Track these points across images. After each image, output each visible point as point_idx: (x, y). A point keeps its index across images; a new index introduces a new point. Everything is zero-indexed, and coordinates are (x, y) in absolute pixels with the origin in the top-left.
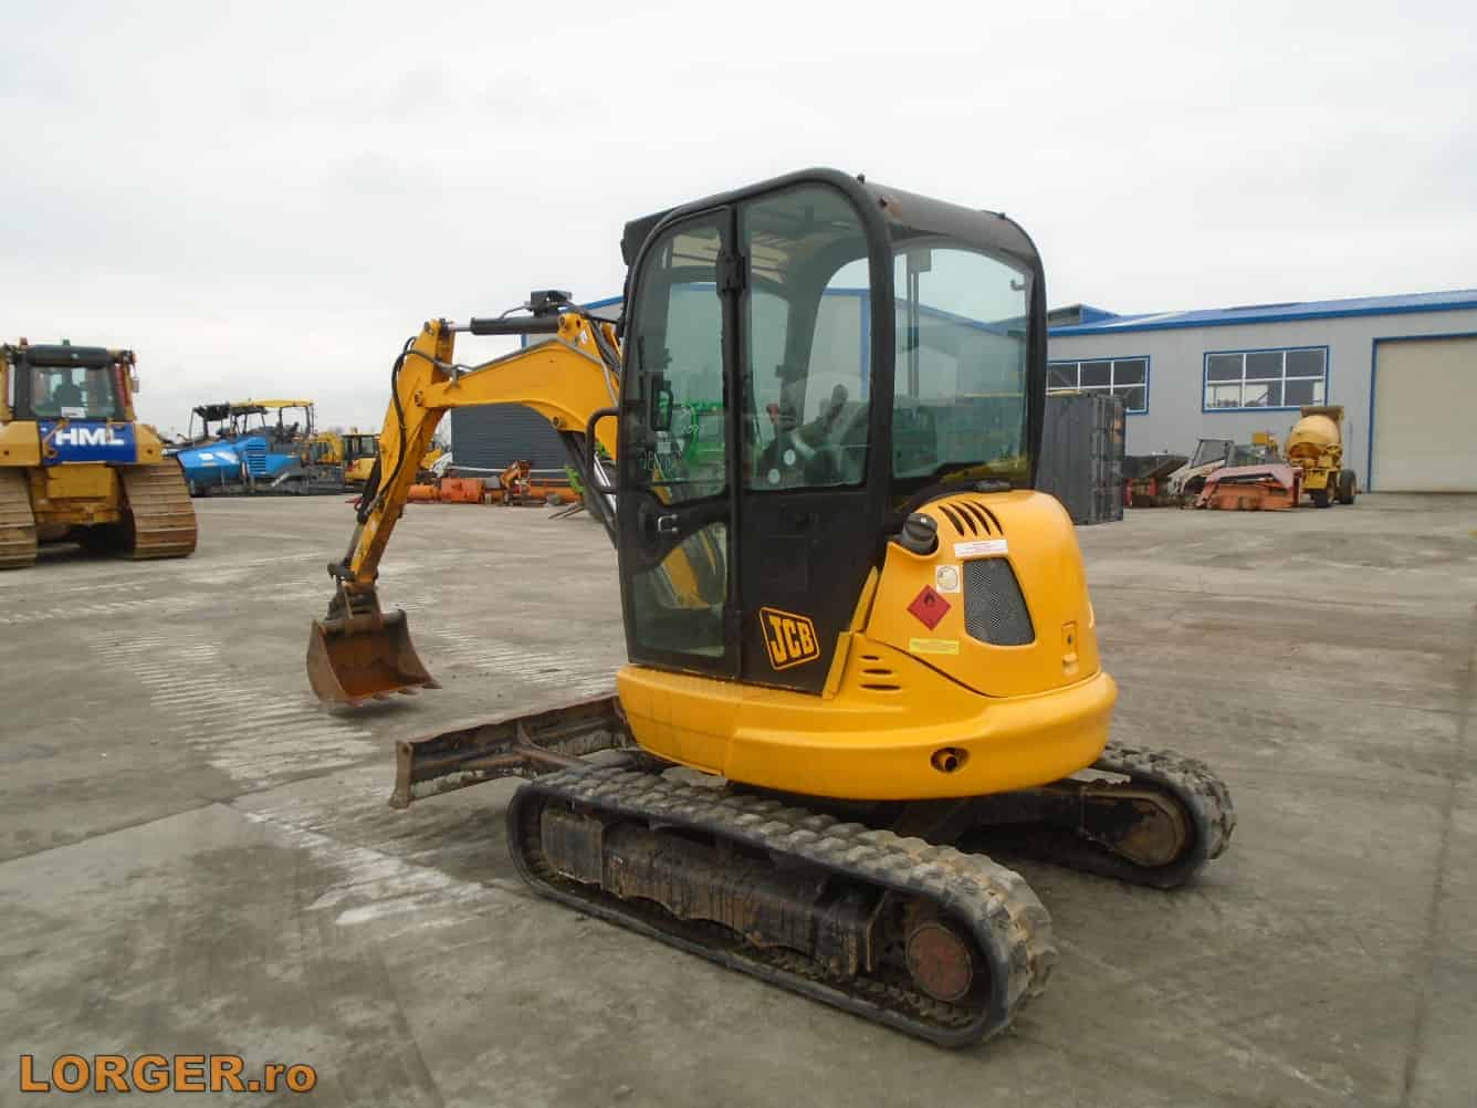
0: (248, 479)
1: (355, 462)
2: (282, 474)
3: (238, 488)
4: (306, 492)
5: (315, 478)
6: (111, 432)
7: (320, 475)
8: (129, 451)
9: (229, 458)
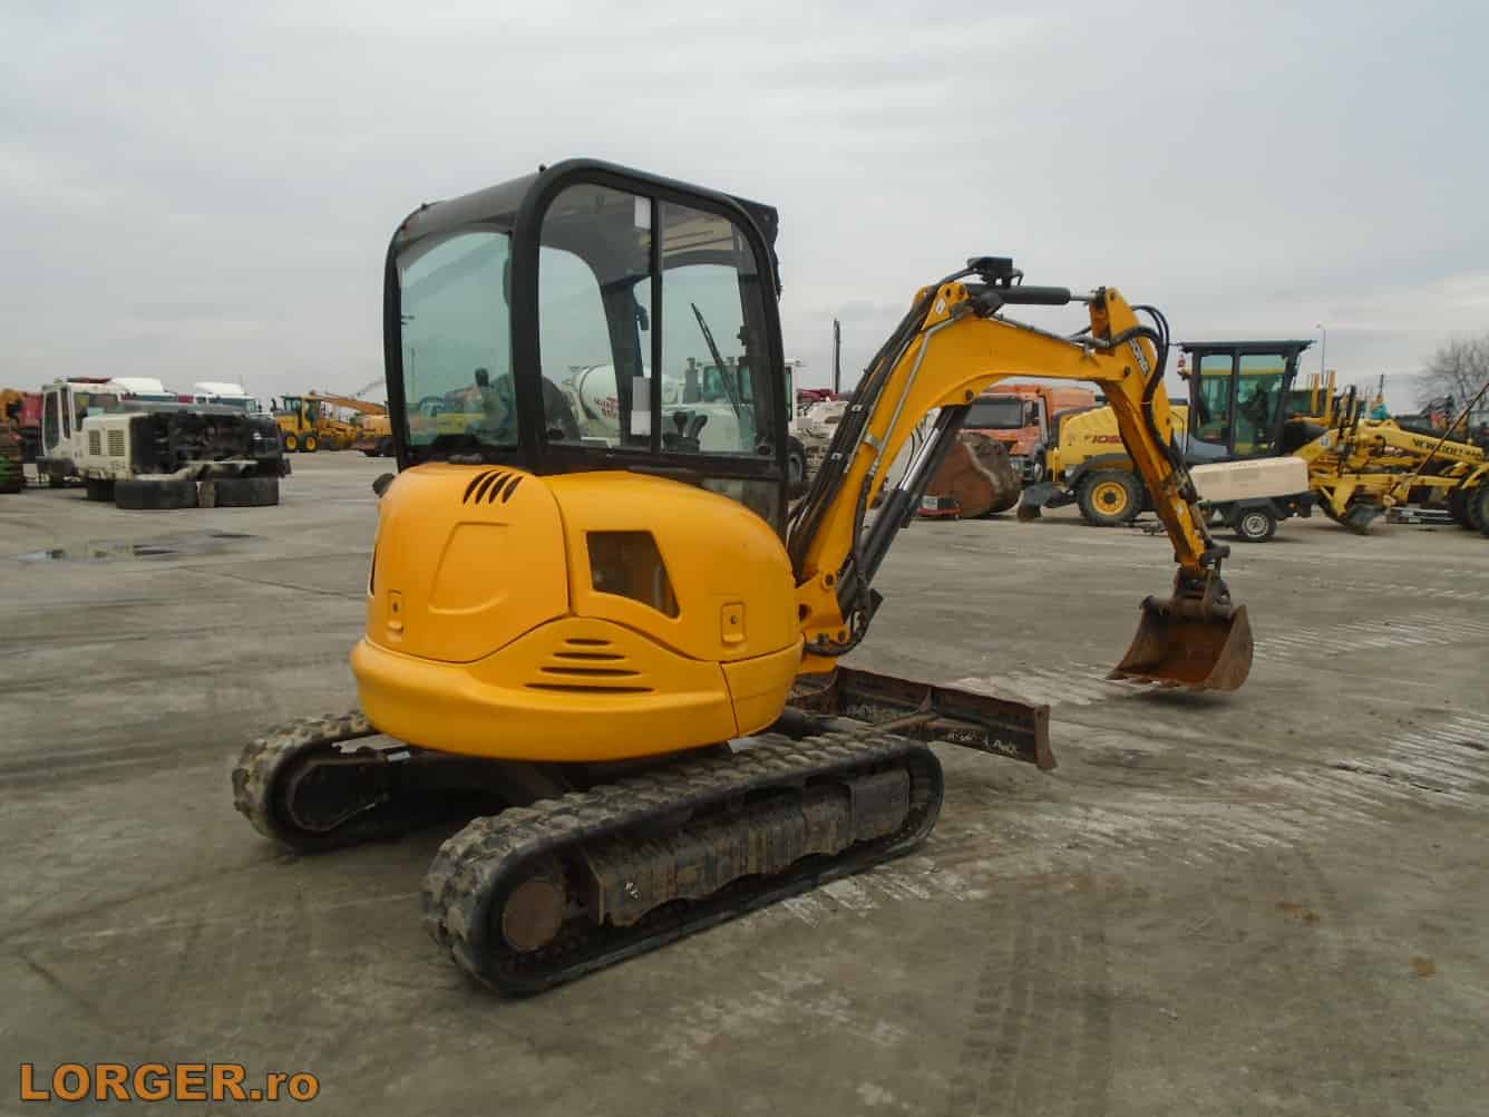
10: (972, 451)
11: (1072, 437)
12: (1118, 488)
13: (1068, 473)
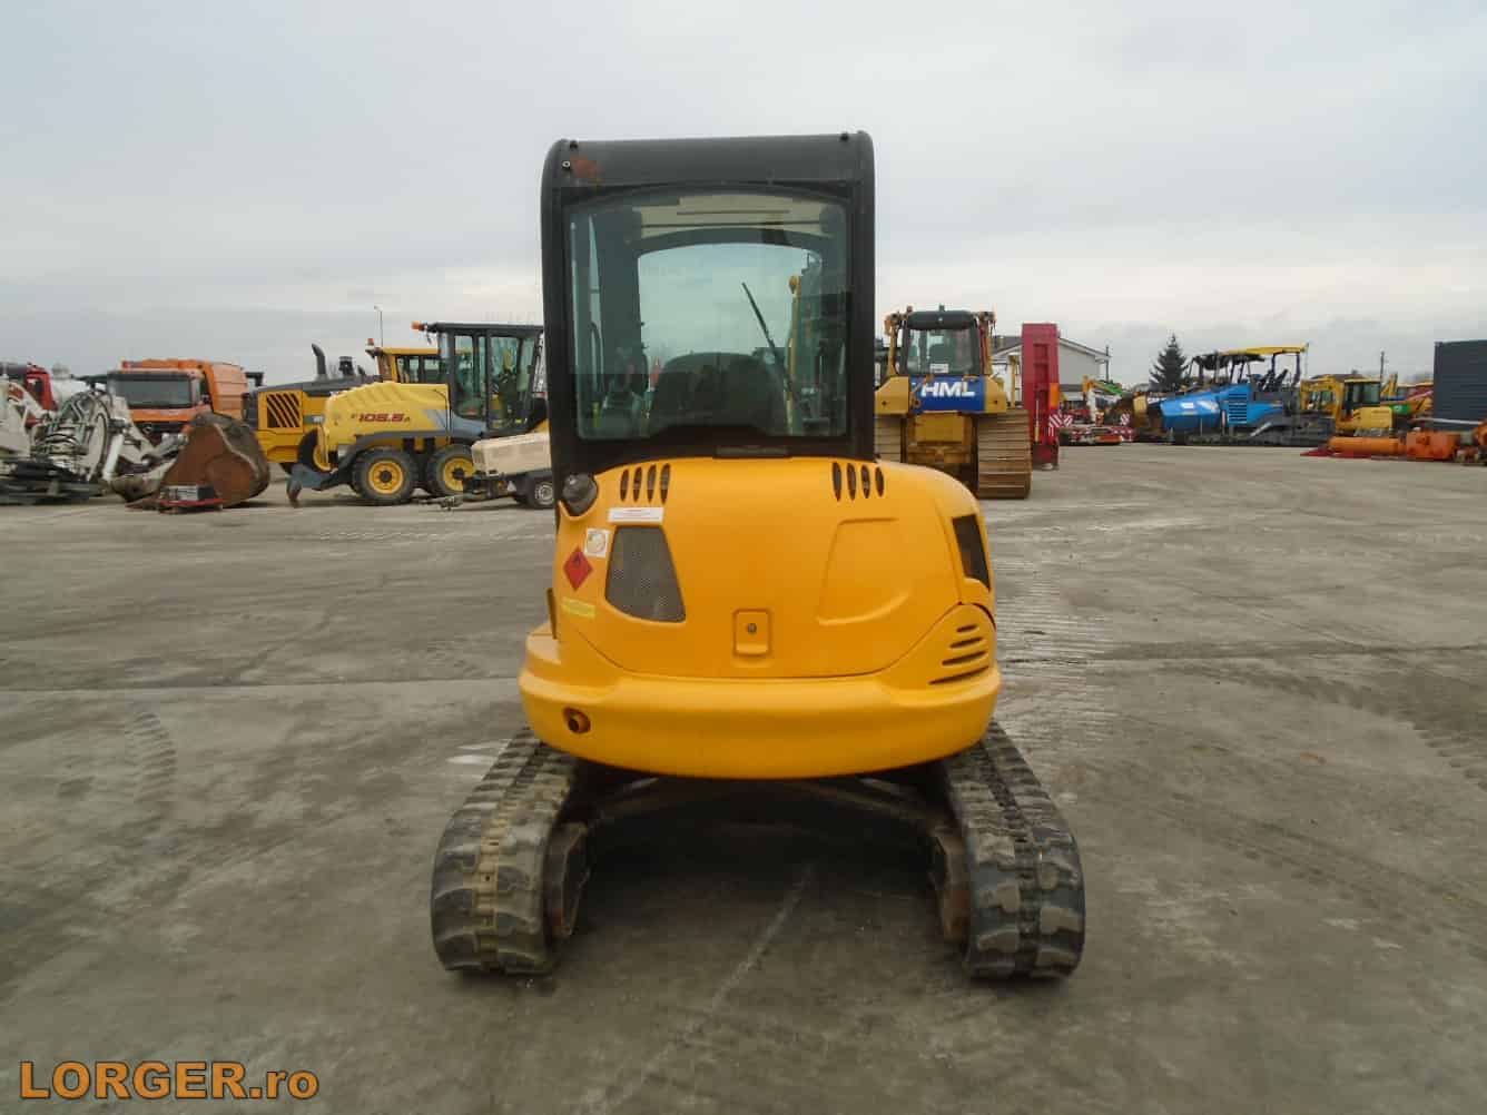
0: (1227, 428)
1: (1353, 412)
2: (1263, 423)
3: (1216, 437)
4: (1288, 443)
5: (1300, 428)
6: (965, 384)
7: (1306, 425)
8: (978, 402)
9: (1209, 406)
10: (222, 434)
11: (337, 417)
12: (392, 466)
13: (341, 454)
